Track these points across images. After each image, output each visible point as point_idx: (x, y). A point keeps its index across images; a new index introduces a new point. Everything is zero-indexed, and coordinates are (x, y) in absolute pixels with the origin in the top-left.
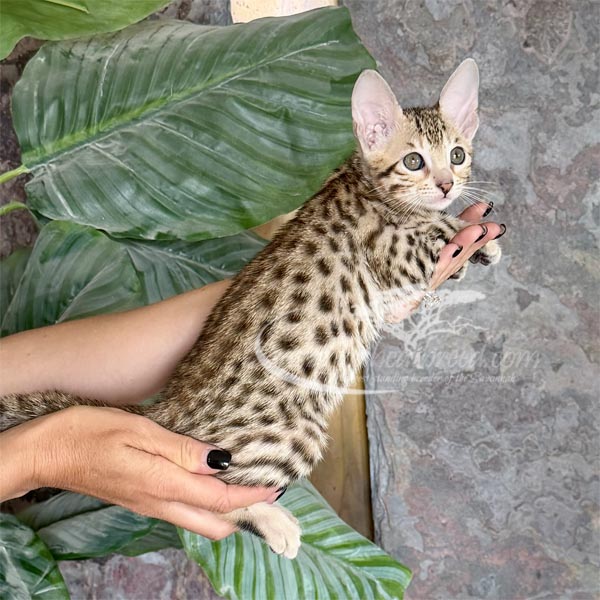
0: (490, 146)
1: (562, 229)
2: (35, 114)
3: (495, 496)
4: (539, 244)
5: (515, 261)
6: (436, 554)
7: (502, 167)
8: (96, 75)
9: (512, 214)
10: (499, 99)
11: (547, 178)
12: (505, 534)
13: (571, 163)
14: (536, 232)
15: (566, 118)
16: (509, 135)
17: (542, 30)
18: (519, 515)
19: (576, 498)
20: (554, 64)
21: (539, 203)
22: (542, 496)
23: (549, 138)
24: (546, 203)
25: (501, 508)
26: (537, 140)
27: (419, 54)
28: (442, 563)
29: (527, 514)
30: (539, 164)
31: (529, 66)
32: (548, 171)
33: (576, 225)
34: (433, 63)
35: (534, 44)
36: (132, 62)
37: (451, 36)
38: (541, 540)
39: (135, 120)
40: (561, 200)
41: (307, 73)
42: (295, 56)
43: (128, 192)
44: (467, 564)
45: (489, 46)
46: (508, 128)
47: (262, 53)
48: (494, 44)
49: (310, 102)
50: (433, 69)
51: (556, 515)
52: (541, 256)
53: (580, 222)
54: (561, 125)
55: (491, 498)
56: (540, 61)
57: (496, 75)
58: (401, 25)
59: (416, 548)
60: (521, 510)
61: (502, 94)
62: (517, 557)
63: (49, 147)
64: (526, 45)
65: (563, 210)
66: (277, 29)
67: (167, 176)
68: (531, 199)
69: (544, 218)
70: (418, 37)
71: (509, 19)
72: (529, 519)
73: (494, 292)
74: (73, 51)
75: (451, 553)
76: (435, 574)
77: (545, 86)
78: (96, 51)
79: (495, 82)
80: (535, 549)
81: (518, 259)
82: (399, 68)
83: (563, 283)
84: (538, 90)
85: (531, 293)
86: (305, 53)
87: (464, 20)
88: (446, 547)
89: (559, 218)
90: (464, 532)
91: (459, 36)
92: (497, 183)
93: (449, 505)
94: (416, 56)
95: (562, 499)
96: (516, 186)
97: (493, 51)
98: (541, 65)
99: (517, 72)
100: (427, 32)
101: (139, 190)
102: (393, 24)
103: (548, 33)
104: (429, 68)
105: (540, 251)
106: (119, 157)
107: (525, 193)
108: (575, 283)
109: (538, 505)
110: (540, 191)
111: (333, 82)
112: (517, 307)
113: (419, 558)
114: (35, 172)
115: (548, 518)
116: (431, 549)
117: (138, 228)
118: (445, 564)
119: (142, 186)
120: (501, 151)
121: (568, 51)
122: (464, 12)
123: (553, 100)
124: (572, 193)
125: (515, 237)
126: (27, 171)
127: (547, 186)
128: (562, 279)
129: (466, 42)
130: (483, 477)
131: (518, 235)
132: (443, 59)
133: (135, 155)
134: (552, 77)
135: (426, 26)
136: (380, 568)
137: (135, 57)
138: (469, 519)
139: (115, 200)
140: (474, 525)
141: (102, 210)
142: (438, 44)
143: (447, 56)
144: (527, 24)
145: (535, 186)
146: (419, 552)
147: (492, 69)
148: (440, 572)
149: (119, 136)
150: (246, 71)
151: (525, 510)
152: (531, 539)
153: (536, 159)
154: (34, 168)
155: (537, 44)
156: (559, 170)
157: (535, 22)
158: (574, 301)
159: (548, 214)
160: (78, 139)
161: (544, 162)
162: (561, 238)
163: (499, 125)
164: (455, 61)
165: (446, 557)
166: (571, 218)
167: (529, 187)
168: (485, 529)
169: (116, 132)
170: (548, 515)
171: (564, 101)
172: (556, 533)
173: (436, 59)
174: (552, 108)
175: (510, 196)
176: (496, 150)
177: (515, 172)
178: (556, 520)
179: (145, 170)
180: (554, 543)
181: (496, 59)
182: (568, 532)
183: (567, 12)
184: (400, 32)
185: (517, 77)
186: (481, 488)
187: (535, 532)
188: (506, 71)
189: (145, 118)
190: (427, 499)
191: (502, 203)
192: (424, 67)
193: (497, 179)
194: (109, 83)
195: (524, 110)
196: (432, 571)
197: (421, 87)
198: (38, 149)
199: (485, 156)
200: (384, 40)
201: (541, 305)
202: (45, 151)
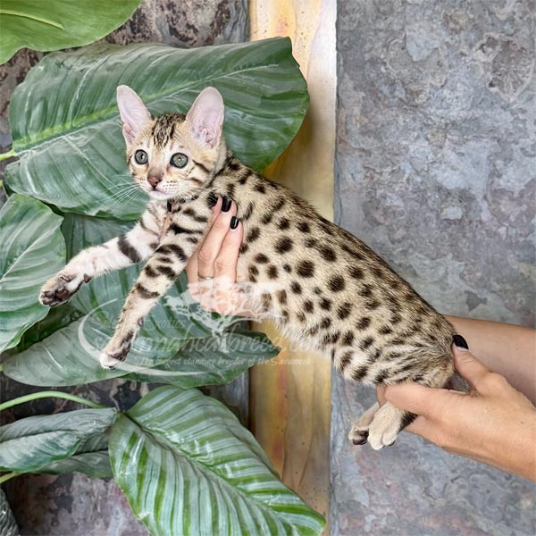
0: (453, 168)
1: (511, 243)
2: (26, 110)
3: (435, 468)
4: (490, 255)
5: (468, 268)
6: (380, 511)
7: (462, 187)
8: (76, 82)
9: (467, 227)
10: (464, 129)
11: (501, 199)
12: (441, 502)
13: (523, 187)
14: (488, 245)
15: (522, 149)
16: (470, 160)
17: (506, 73)
18: (455, 487)
19: (508, 479)
20: (515, 103)
21: (492, 220)
22: (477, 473)
23: (505, 165)
24: (498, 221)
25: (439, 479)
26: (494, 166)
27: (398, 88)
28: (384, 519)
29: (462, 487)
30: (495, 186)
31: (492, 103)
32: (502, 193)
33: (525, 241)
34: (408, 96)
35: (499, 85)
36: (106, 73)
37: (427, 75)
38: (473, 512)
39: (101, 119)
40: (512, 219)
41: (242, 89)
42: (236, 75)
43: (81, 176)
44: (406, 523)
45: (458, 85)
46: (470, 155)
47: (209, 71)
48: (463, 83)
49: (241, 113)
50: (409, 102)
51: (488, 492)
52: (491, 266)
53: (528, 239)
54: (517, 155)
55: (431, 469)
56: (502, 100)
57: (463, 109)
58: (385, 64)
59: (363, 503)
60: (457, 483)
61: (467, 126)
62: (451, 523)
63: (34, 137)
64: (491, 85)
65: (513, 227)
66: (227, 53)
67: (113, 165)
68: (485, 216)
69: (495, 233)
70: (398, 74)
71: (477, 63)
72: (463, 492)
73: (446, 292)
74: (65, 63)
75: (393, 512)
76: (377, 528)
77: (505, 121)
78: (83, 63)
79: (461, 115)
80: (467, 518)
81: (470, 266)
82: (379, 99)
83: (509, 290)
84: (500, 124)
85: (479, 296)
86: (245, 73)
87: (438, 62)
88: (389, 506)
89: (509, 233)
90: (405, 496)
91: (433, 75)
92: (457, 200)
93: (394, 471)
94: (395, 90)
95: (494, 478)
96: (473, 204)
97: (462, 89)
98: (503, 103)
99: (481, 108)
100: (406, 70)
101: (90, 175)
102: (378, 63)
103: (511, 76)
104: (406, 100)
105: (490, 261)
106: (80, 148)
107: (481, 211)
108: (519, 291)
109: (473, 480)
110: (494, 210)
111: (264, 97)
112: (467, 307)
113: (365, 512)
114: (21, 156)
115: (481, 494)
116: (375, 505)
117: (85, 206)
118: (387, 521)
119: (93, 171)
120: (462, 173)
121: (528, 92)
122: (439, 55)
123: (511, 134)
124: (522, 213)
125: (469, 247)
126: (15, 155)
127: (501, 207)
128: (508, 287)
129: (438, 81)
130: (426, 450)
131: (472, 246)
132: (418, 93)
133: (92, 147)
134: (512, 114)
135: (406, 65)
136: (297, 515)
137: (109, 69)
138: (410, 485)
139: (70, 182)
140: (415, 490)
141: (59, 189)
142: (415, 80)
143: (422, 91)
144: (493, 67)
145: (490, 205)
146: (365, 507)
147: (459, 104)
148: (382, 527)
149: (87, 131)
150: (194, 85)
151: (461, 483)
152: (465, 510)
153: (492, 182)
154: (20, 153)
155: (501, 84)
156: (513, 193)
157: (500, 67)
158: (518, 306)
159: (500, 230)
160: (56, 132)
161: (499, 185)
162: (510, 251)
163: (462, 151)
164: (428, 95)
165: (389, 514)
166: (521, 235)
167: (484, 205)
168: (424, 495)
169: (85, 128)
170: (481, 490)
171: (522, 134)
172: (488, 508)
173: (412, 93)
174: (510, 140)
175: (467, 212)
176: (458, 172)
177: (474, 192)
178: (488, 496)
179: (98, 160)
180: (485, 516)
181: (464, 96)
182: (499, 507)
183: (530, 59)
184: (383, 69)
185: (481, 112)
186: (423, 459)
187: (468, 504)
188: (472, 106)
189: (109, 118)
190: (376, 463)
191: (460, 217)
192: (401, 99)
193: (456, 196)
194: (84, 89)
195: (485, 140)
196: (375, 525)
197: (397, 115)
198: (25, 138)
199: (447, 177)
200: (369, 75)
201: (488, 308)
202: (30, 139)
